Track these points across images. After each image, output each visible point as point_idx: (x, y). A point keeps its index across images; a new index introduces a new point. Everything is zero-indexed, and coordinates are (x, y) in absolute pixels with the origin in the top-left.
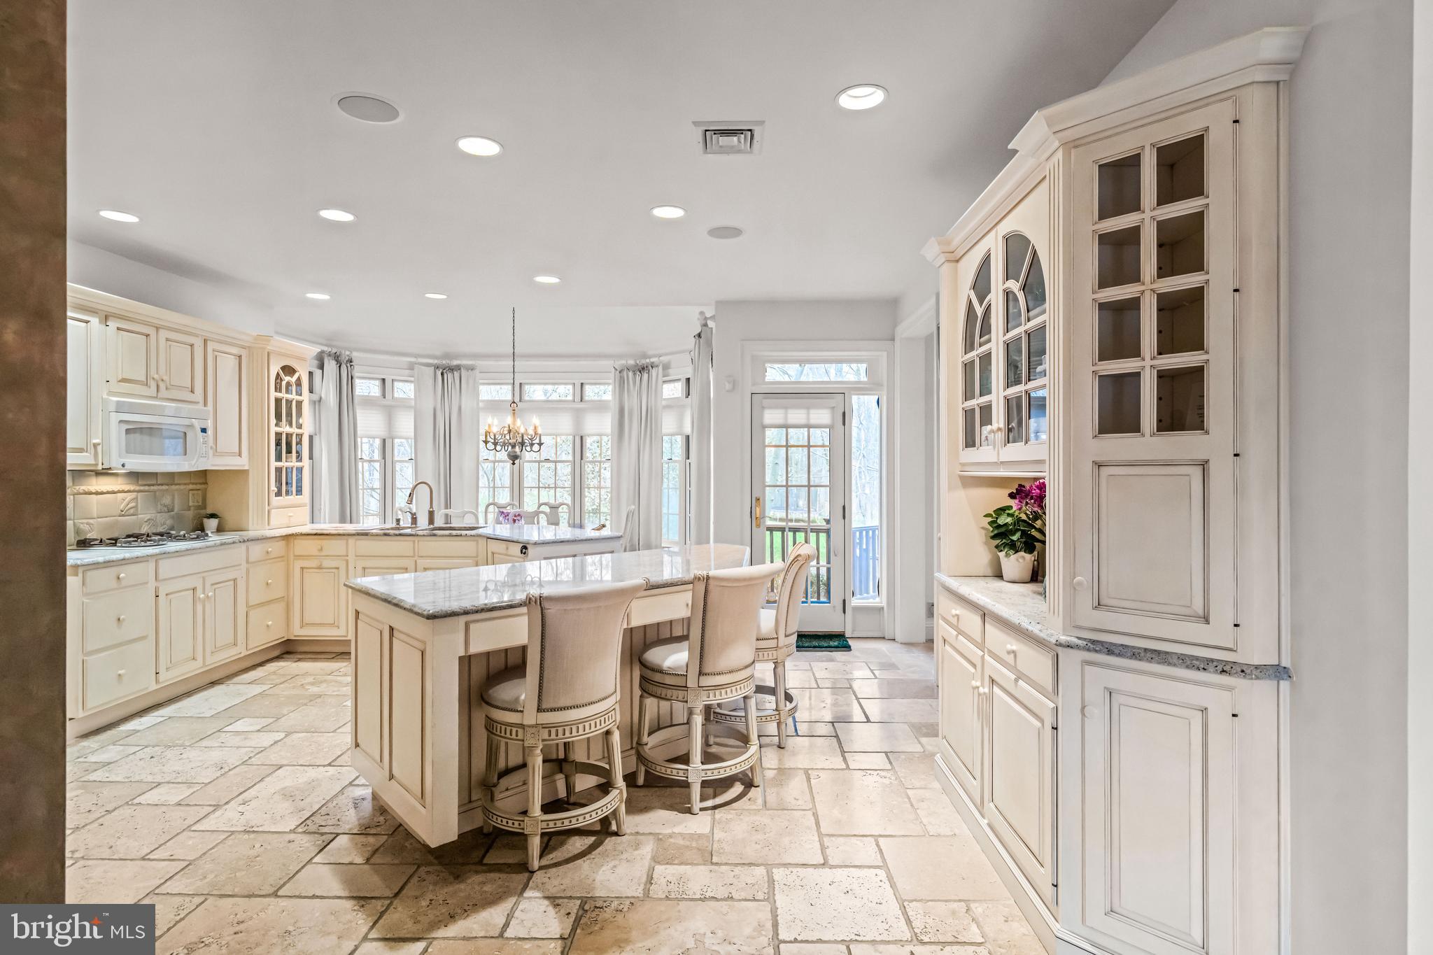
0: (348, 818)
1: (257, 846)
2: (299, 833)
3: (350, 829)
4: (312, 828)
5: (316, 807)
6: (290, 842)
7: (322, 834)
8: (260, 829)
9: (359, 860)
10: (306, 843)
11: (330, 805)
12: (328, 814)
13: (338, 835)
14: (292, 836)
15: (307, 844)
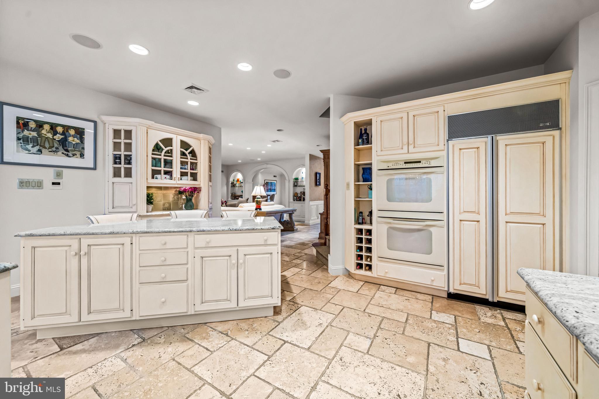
0: (285, 306)
1: (312, 303)
2: (300, 304)
3: (285, 301)
4: (296, 305)
5: (294, 314)
6: (303, 302)
7: (293, 302)
8: (312, 309)
9: (286, 292)
10: (299, 301)
11: (289, 314)
12: (291, 309)
13: (289, 301)
14: (302, 304)
15: (298, 299)
